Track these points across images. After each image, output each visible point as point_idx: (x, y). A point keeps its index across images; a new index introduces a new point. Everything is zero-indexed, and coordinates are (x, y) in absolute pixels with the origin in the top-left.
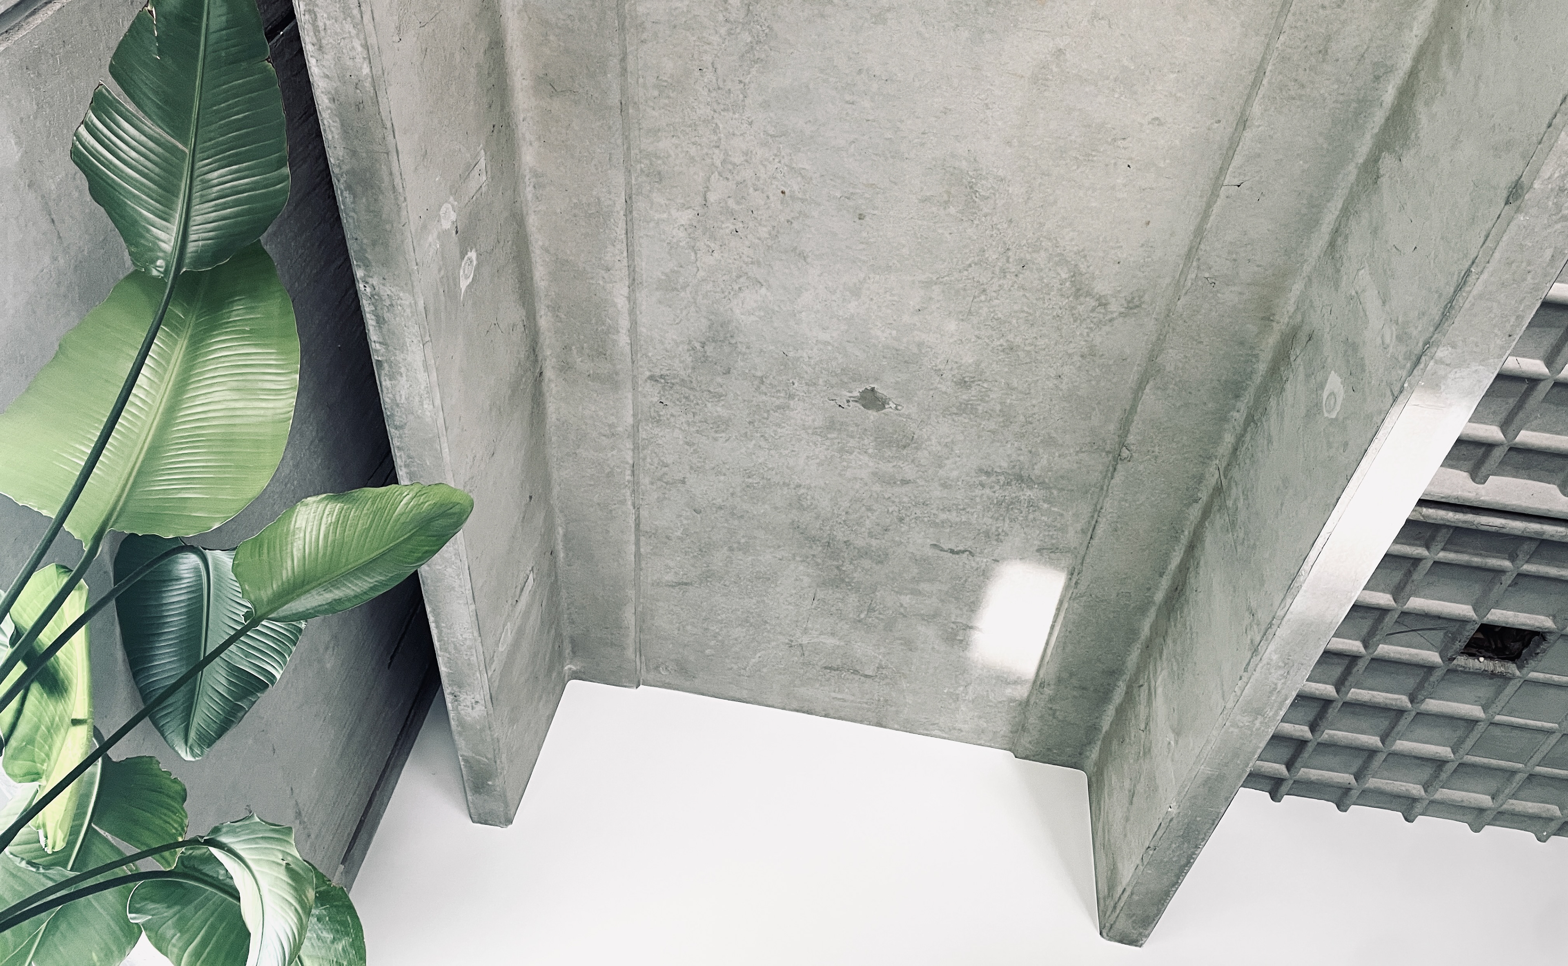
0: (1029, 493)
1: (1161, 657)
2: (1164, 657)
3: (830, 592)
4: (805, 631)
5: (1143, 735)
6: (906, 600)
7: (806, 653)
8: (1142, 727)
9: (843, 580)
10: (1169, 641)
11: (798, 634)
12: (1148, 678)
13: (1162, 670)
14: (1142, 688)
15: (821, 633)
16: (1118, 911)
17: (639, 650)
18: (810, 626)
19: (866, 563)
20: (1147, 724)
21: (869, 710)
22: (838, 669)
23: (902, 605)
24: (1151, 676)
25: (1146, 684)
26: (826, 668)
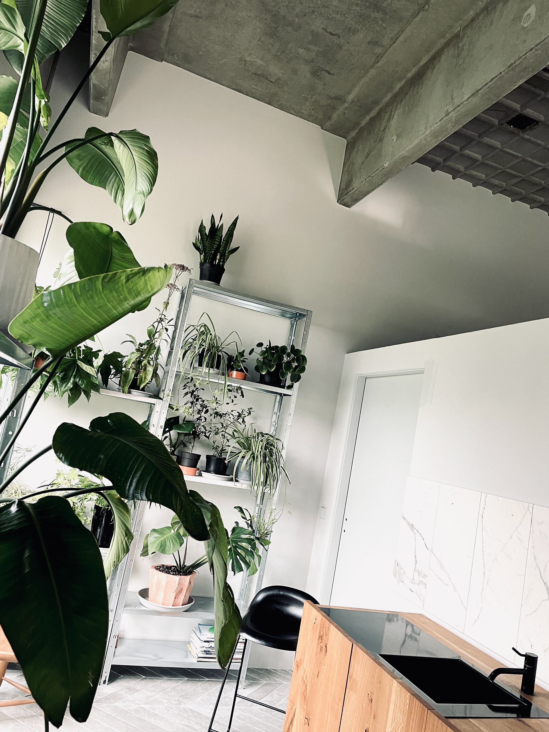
0: (376, 14)
1: (401, 103)
2: (403, 103)
3: (268, 39)
4: (250, 55)
5: (381, 133)
6: (301, 51)
7: (247, 65)
8: (382, 129)
9: (276, 35)
10: (407, 97)
11: (246, 55)
12: (392, 110)
13: (399, 109)
14: (387, 113)
15: (257, 57)
16: (348, 195)
17: (166, 45)
18: (253, 52)
19: (290, 29)
20: (384, 129)
21: (267, 96)
22: (259, 75)
23: (298, 53)
24: (393, 109)
25: (389, 113)
26: (254, 74)
